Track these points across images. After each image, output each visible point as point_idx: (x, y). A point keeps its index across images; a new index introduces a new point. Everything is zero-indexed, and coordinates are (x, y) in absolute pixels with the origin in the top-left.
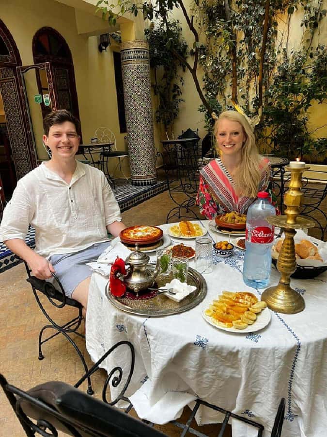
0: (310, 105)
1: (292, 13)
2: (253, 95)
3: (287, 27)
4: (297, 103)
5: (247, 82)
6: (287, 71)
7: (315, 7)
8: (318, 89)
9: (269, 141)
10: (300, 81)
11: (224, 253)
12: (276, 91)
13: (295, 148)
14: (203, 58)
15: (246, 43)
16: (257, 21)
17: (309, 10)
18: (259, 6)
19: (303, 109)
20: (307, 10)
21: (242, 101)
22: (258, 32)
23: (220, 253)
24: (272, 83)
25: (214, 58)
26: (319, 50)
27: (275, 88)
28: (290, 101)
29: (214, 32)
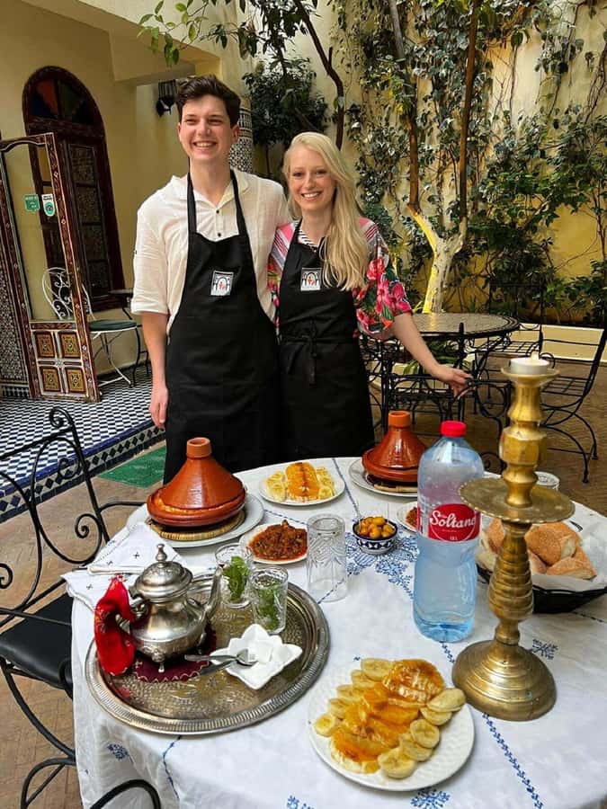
0: (558, 216)
1: (519, 44)
2: (449, 196)
3: (510, 71)
4: (532, 213)
5: (439, 172)
6: (512, 153)
7: (562, 34)
8: (570, 186)
9: (481, 281)
10: (536, 171)
11: (376, 546)
12: (491, 190)
13: (530, 296)
14: (356, 128)
15: (434, 101)
16: (455, 61)
17: (551, 39)
18: (458, 34)
19: (542, 223)
20: (548, 41)
21: (428, 208)
22: (456, 80)
23: (367, 544)
24: (485, 175)
25: (376, 128)
26: (570, 113)
27: (491, 184)
28: (518, 209)
29: (375, 81)
